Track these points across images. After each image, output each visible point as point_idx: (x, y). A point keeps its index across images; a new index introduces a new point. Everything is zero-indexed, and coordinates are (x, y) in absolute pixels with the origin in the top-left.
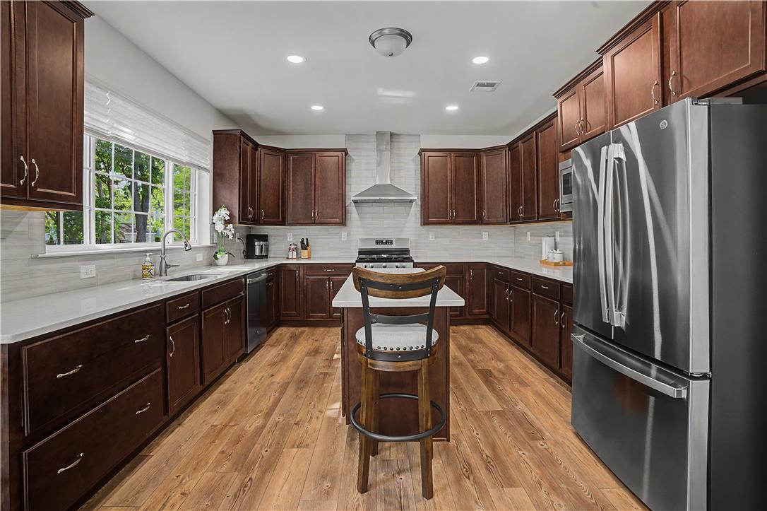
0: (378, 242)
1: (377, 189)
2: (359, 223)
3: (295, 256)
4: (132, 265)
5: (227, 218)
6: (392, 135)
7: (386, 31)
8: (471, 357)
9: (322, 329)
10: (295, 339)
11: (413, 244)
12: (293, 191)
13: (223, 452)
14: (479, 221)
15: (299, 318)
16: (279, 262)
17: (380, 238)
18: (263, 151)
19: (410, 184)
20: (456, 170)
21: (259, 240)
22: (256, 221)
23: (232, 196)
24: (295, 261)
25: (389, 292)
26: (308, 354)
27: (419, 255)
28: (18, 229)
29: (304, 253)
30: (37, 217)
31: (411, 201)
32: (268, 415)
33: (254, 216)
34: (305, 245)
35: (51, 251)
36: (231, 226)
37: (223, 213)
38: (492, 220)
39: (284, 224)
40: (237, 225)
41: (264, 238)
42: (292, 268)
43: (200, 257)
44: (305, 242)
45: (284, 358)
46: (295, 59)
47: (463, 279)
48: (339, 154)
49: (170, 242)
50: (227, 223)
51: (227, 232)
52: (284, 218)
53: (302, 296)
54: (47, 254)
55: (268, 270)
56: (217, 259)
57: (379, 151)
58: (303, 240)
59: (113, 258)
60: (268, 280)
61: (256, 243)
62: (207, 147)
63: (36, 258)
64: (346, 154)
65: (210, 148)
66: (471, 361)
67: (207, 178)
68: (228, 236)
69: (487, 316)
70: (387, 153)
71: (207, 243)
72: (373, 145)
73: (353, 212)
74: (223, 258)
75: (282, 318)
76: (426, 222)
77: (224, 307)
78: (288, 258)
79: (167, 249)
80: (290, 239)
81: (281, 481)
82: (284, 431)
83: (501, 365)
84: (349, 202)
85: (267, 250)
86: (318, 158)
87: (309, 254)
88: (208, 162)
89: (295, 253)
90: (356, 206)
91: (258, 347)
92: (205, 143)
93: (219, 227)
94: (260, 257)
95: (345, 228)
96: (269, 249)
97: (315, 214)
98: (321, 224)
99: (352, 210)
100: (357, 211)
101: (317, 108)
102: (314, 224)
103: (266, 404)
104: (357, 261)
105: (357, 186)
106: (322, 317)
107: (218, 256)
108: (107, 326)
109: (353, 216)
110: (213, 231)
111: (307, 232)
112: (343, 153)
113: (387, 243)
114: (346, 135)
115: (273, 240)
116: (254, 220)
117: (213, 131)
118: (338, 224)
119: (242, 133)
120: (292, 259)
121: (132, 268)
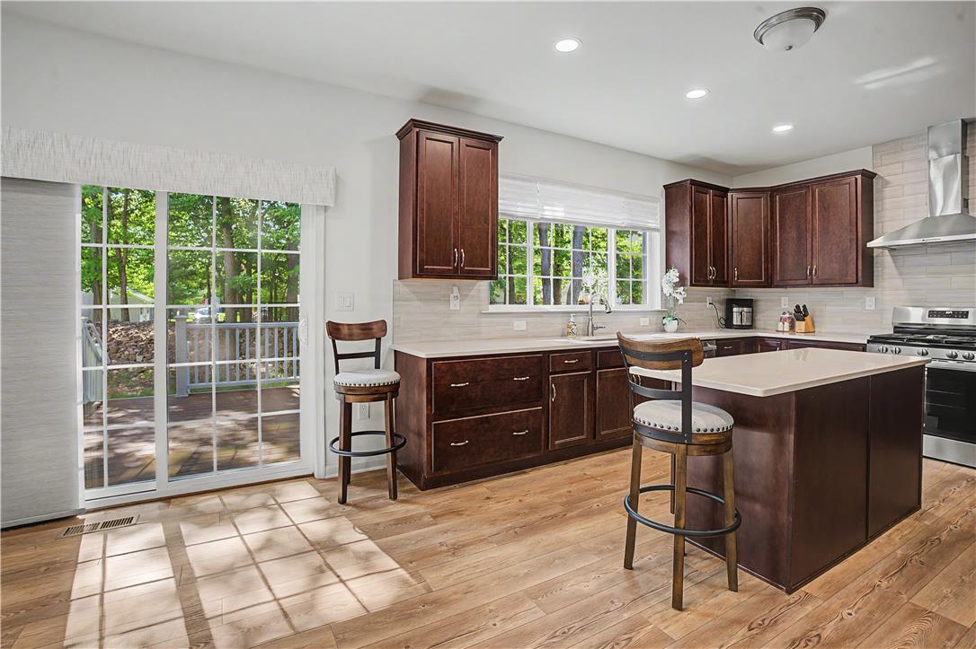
0: (934, 314)
2: (897, 282)
3: (787, 329)
4: (559, 324)
5: (677, 280)
12: (781, 242)
13: (570, 492)
16: (751, 335)
17: (942, 306)
18: (736, 195)
21: (739, 306)
22: (725, 282)
23: (683, 256)
24: (787, 336)
28: (472, 293)
29: (800, 325)
30: (484, 285)
33: (720, 275)
34: (801, 313)
35: (492, 308)
36: (681, 289)
37: (672, 274)
39: (770, 286)
40: (688, 287)
41: (749, 303)
42: (771, 343)
43: (644, 321)
44: (802, 309)
46: (696, 94)
48: (857, 179)
50: (676, 285)
51: (678, 296)
52: (770, 278)
54: (490, 311)
55: (722, 342)
56: (664, 324)
58: (798, 307)
59: (541, 317)
61: (735, 310)
62: (655, 205)
64: (872, 176)
65: (660, 206)
71: (657, 307)
74: (672, 324)
78: (778, 331)
80: (785, 305)
84: (877, 250)
85: (752, 320)
86: (816, 193)
87: (808, 326)
89: (787, 324)
90: (892, 256)
92: (654, 202)
93: (668, 290)
94: (740, 327)
95: (872, 290)
96: (756, 317)
97: (811, 272)
98: (823, 285)
99: (885, 262)
100: (894, 262)
101: (782, 129)
102: (811, 285)
104: (869, 341)
108: (489, 362)
109: (887, 271)
110: (663, 294)
111: (804, 296)
112: (859, 177)
113: (955, 315)
114: (874, 146)
115: (761, 306)
116: (721, 281)
117: (664, 186)
118: (856, 284)
119: (693, 182)
120: (783, 332)
121: (561, 327)
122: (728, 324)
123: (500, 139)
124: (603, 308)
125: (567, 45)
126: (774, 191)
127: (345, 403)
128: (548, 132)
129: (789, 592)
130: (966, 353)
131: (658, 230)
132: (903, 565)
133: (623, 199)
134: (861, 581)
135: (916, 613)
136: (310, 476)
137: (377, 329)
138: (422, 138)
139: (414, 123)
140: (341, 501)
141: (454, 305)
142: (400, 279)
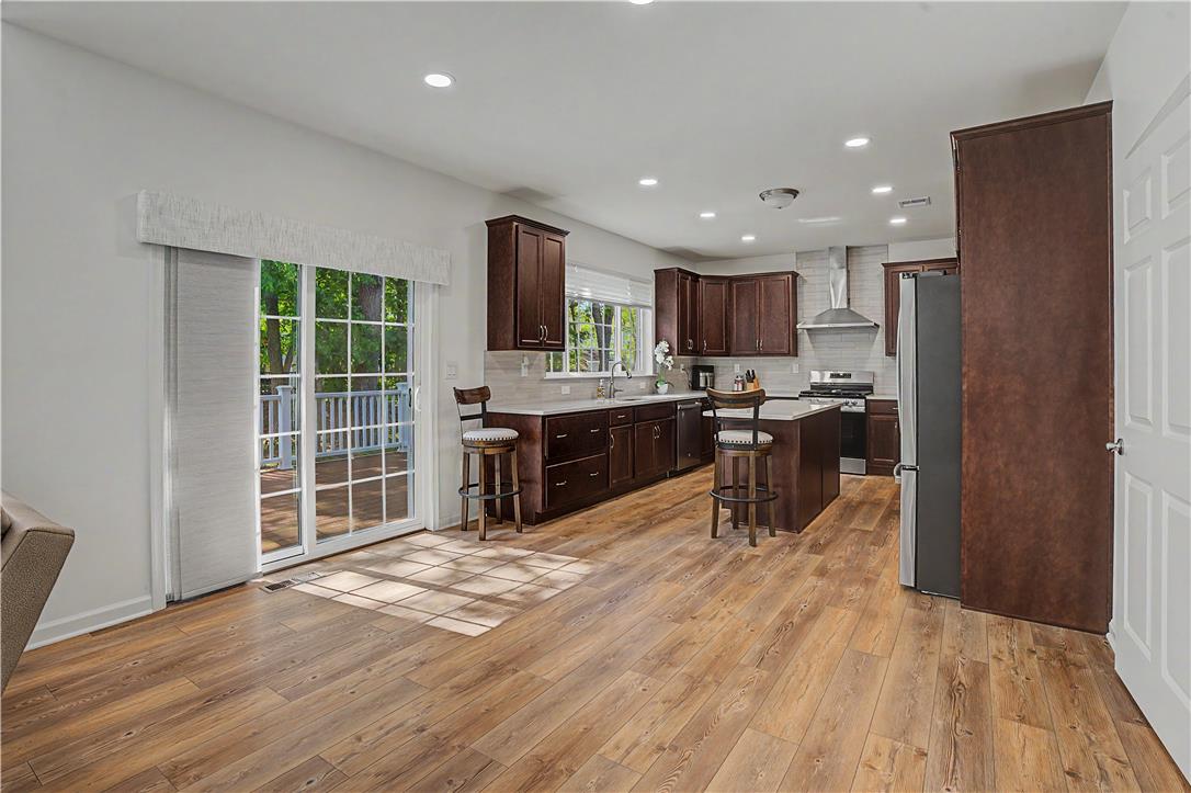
0: (833, 376)
1: (833, 314)
2: (812, 353)
4: (591, 388)
5: (667, 350)
6: (848, 248)
7: (774, 191)
11: (879, 379)
12: (737, 320)
18: (705, 281)
19: (874, 304)
21: (704, 371)
22: (698, 352)
23: (672, 331)
25: (726, 405)
29: (751, 386)
33: (695, 346)
34: (751, 377)
35: (547, 376)
36: (670, 358)
37: (664, 345)
39: (729, 356)
40: (676, 357)
41: (711, 369)
43: (643, 385)
44: (751, 374)
46: (708, 215)
48: (788, 277)
49: (619, 372)
50: (667, 355)
51: (667, 364)
52: (728, 348)
55: (703, 400)
56: (657, 388)
58: (748, 372)
59: (580, 382)
61: (702, 374)
62: (647, 287)
63: (542, 380)
64: (796, 275)
65: (652, 287)
67: (650, 315)
68: (668, 367)
70: (842, 272)
71: (650, 372)
73: (805, 342)
74: (663, 388)
76: (889, 353)
77: (654, 424)
79: (615, 377)
80: (736, 371)
84: (800, 330)
85: (713, 382)
86: (763, 284)
87: (757, 386)
88: (651, 301)
89: (740, 385)
90: (809, 335)
91: (688, 471)
92: (645, 284)
93: (660, 359)
94: (705, 389)
95: (797, 359)
96: (716, 381)
97: (759, 345)
98: (773, 355)
99: (805, 339)
100: (811, 341)
101: (748, 238)
102: (759, 354)
104: (800, 395)
105: (810, 309)
107: (659, 386)
108: (577, 418)
109: (806, 345)
110: (655, 362)
111: (753, 363)
112: (790, 276)
113: (845, 376)
114: (797, 254)
115: (718, 371)
116: (696, 352)
117: (655, 271)
118: (788, 354)
119: (679, 270)
121: (591, 390)
122: (695, 386)
123: (567, 233)
124: (624, 374)
125: (649, 182)
126: (731, 279)
127: (485, 456)
128: (592, 226)
129: (799, 533)
130: (853, 400)
131: (649, 307)
132: (842, 516)
133: (629, 282)
134: (828, 524)
135: (854, 530)
136: (424, 530)
137: (482, 394)
138: (520, 231)
139: (514, 218)
140: (483, 539)
141: (524, 372)
142: (489, 349)
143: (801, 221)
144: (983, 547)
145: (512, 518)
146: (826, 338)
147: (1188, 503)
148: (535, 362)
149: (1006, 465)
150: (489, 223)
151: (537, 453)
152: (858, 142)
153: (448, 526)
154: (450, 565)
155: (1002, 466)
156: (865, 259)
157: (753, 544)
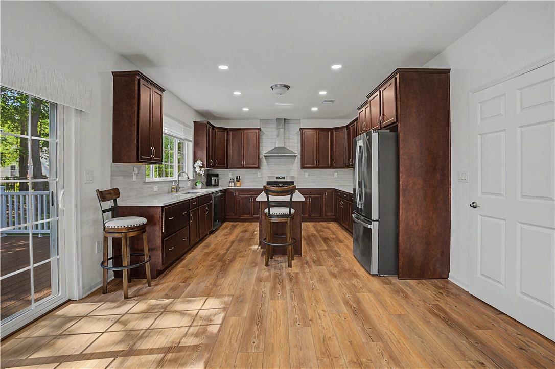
0: (277, 178)
1: (278, 150)
2: (267, 168)
3: (233, 185)
5: (201, 165)
6: (285, 119)
7: (278, 86)
8: (321, 233)
9: (247, 223)
10: (234, 227)
11: (297, 179)
12: (232, 150)
14: (332, 167)
15: (236, 217)
16: (225, 188)
17: (278, 175)
18: (217, 130)
19: (294, 146)
20: (319, 139)
21: (214, 177)
22: (214, 167)
23: (203, 154)
24: (233, 188)
25: (276, 194)
26: (242, 232)
27: (299, 184)
29: (238, 184)
31: (296, 156)
32: (228, 249)
33: (213, 163)
34: (238, 179)
36: (203, 169)
37: (199, 163)
38: (338, 166)
39: (227, 168)
40: (206, 169)
41: (217, 175)
42: (232, 191)
43: (189, 184)
44: (238, 177)
45: (230, 233)
46: (237, 93)
47: (322, 198)
48: (257, 131)
50: (201, 168)
51: (201, 172)
52: (227, 165)
53: (237, 206)
54: (146, 181)
55: (221, 191)
56: (196, 185)
57: (278, 129)
59: (162, 184)
60: (221, 196)
61: (212, 178)
62: (191, 130)
63: (145, 183)
64: (260, 130)
66: (320, 235)
67: (191, 145)
68: (201, 174)
69: (334, 217)
70: (282, 130)
71: (192, 177)
72: (275, 125)
74: (199, 185)
75: (227, 217)
76: (303, 167)
77: (206, 206)
78: (229, 186)
79: (180, 180)
80: (230, 176)
81: (237, 263)
82: (235, 254)
83: (334, 236)
84: (261, 156)
85: (218, 183)
86: (245, 133)
87: (241, 184)
88: (191, 138)
89: (233, 183)
90: (265, 159)
91: (217, 229)
92: (190, 128)
93: (198, 170)
94: (214, 186)
95: (260, 170)
96: (219, 181)
97: (244, 163)
98: (247, 168)
99: (264, 161)
100: (266, 161)
101: (246, 109)
102: (243, 168)
103: (226, 247)
105: (266, 147)
106: (248, 217)
107: (197, 184)
109: (264, 163)
110: (194, 171)
111: (239, 172)
113: (282, 178)
114: (260, 120)
115: (221, 177)
117: (194, 122)
118: (257, 168)
119: (208, 122)
120: (232, 186)
121: (167, 188)
122: (208, 184)
123: (165, 91)
125: (224, 68)
126: (229, 130)
129: (301, 256)
131: (191, 141)
133: (182, 126)
134: (308, 249)
136: (69, 301)
137: (114, 193)
138: (141, 84)
139: (137, 73)
140: (126, 297)
141: (134, 178)
142: (113, 162)
143: (277, 103)
144: (407, 252)
145: (144, 277)
146: (273, 160)
147: (553, 229)
148: (141, 171)
149: (416, 215)
150: (115, 74)
151: (158, 231)
152: (336, 67)
153: (89, 293)
154: (117, 327)
155: (414, 216)
156: (290, 125)
157: (290, 266)
